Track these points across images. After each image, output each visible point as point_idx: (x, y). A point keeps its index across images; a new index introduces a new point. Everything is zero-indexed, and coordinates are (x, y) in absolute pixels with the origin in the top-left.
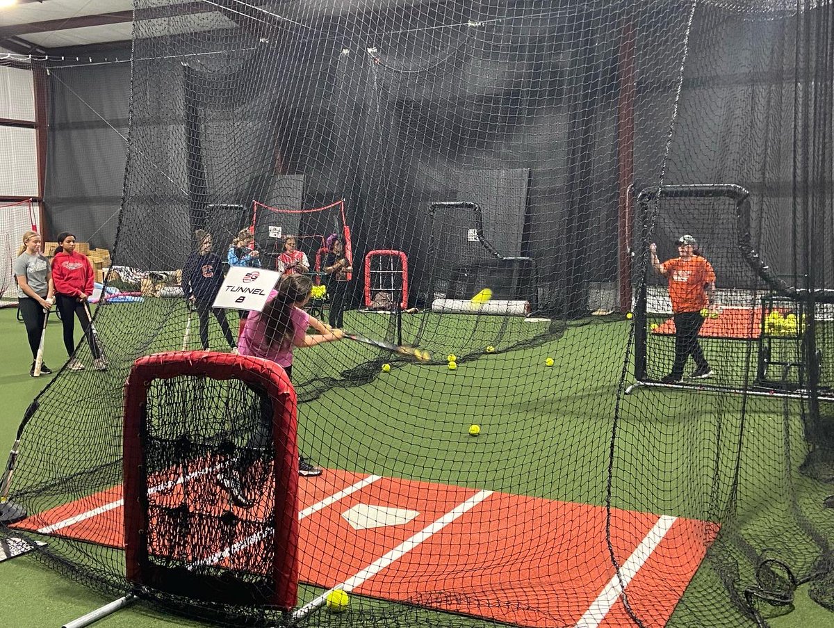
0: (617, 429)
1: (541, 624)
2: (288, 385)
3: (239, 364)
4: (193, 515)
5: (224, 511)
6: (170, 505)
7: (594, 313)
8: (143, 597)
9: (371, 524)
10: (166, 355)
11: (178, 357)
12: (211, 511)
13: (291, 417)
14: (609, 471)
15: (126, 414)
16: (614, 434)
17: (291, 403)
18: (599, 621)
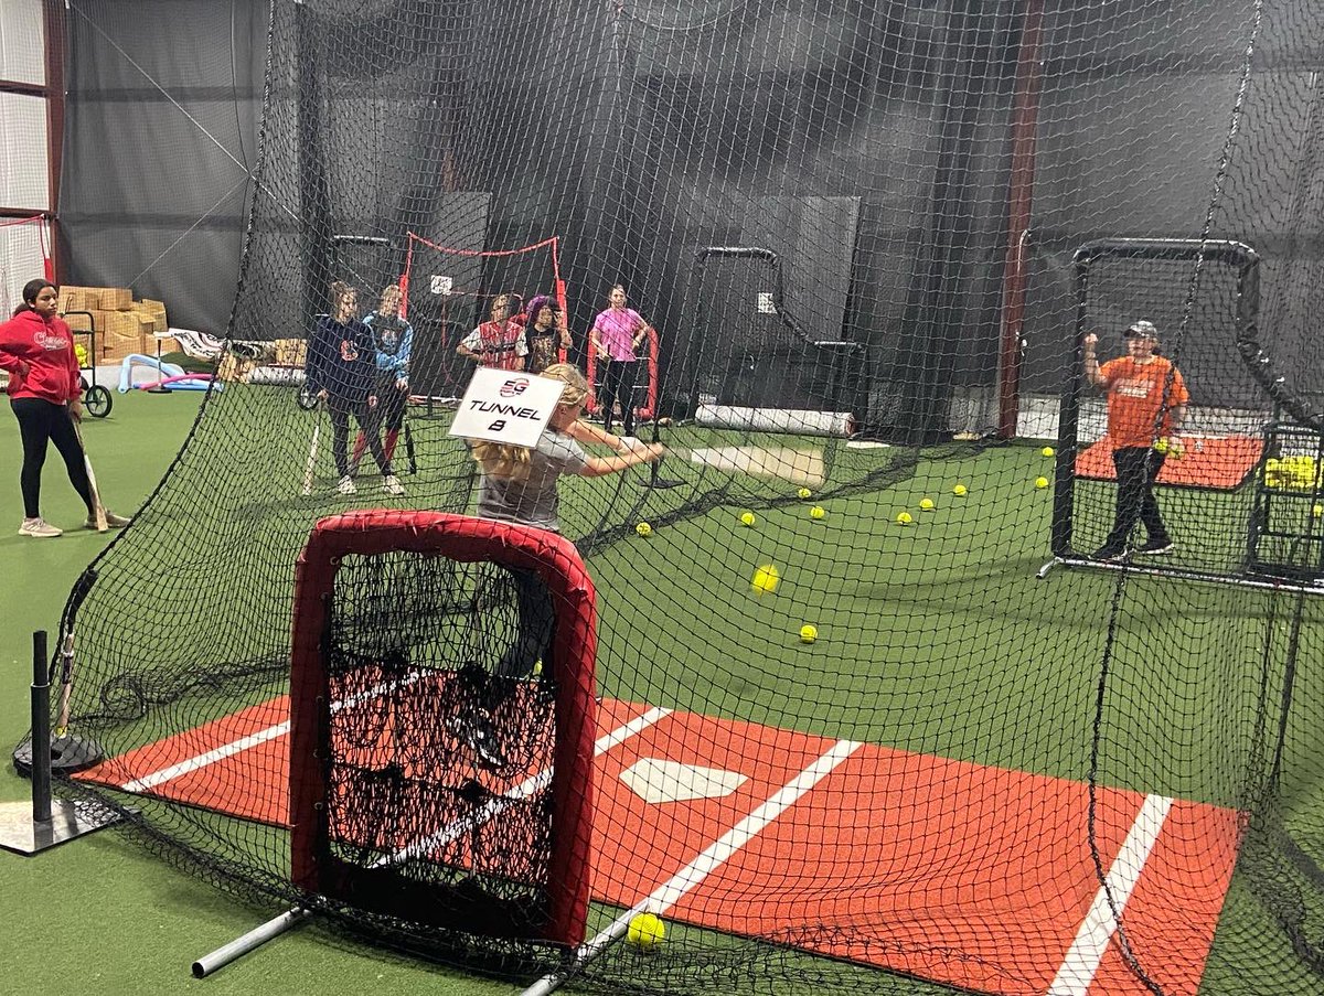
0: (1111, 659)
1: (992, 987)
2: (584, 575)
3: (499, 538)
4: (411, 782)
5: (465, 779)
6: (370, 764)
7: (956, 437)
8: (319, 913)
9: (684, 795)
10: (371, 515)
11: (391, 520)
12: (442, 779)
13: (587, 630)
14: (1095, 728)
15: (299, 611)
16: (1105, 668)
17: (588, 606)
18: (1087, 984)
